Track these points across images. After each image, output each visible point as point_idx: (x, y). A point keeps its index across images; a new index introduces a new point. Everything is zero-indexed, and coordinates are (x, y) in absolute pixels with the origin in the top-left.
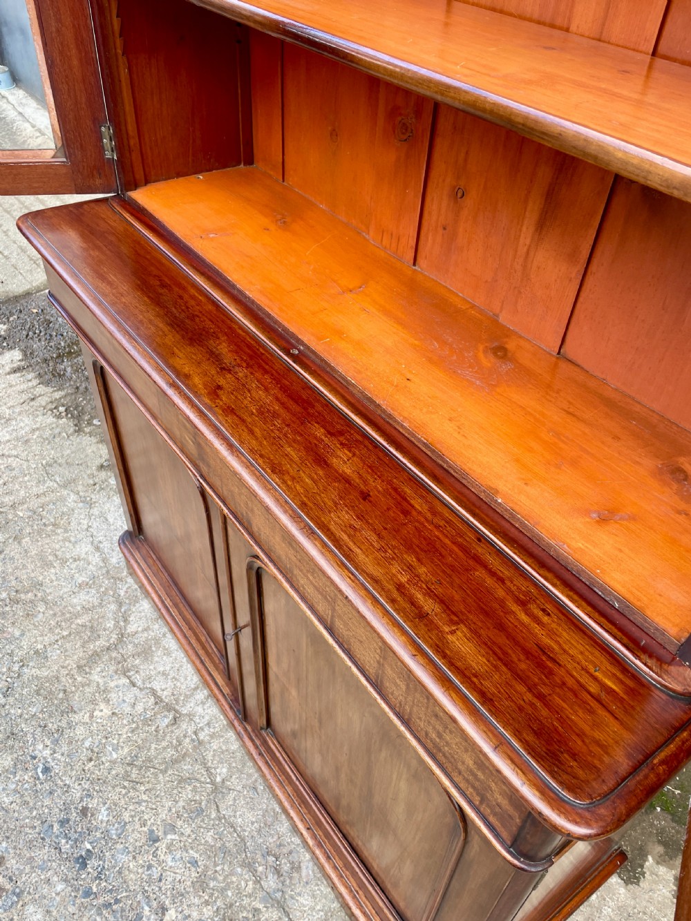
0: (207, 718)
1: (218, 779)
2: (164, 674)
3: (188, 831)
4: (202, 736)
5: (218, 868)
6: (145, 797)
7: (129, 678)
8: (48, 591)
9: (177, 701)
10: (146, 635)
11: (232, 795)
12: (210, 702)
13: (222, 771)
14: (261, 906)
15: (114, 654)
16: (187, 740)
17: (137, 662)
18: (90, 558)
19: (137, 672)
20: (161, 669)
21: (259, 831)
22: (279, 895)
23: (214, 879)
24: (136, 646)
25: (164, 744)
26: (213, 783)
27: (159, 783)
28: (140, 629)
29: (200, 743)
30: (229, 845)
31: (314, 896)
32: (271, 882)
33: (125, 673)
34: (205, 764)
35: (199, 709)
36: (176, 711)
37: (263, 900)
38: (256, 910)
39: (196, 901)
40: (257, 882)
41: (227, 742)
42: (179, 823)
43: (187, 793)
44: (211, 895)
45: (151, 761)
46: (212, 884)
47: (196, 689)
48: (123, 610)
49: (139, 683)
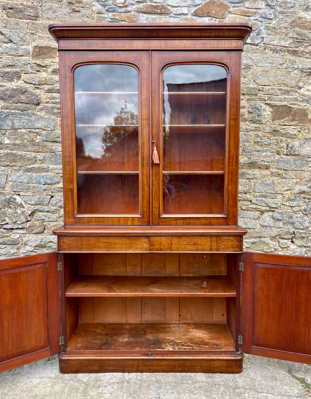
0: (135, 376)
1: (155, 380)
2: (111, 379)
3: (163, 391)
4: (139, 378)
5: (178, 389)
6: (145, 396)
7: (102, 386)
8: (43, 394)
9: (122, 379)
10: (91, 378)
11: (162, 379)
12: (131, 374)
13: (153, 378)
14: (194, 385)
15: (90, 387)
16: (137, 382)
17: (99, 383)
18: (43, 380)
19: (103, 384)
20: (108, 379)
21: (175, 378)
22: (194, 381)
23: (180, 390)
24: (93, 381)
25: (133, 387)
26: (154, 381)
27: (143, 392)
28: (88, 379)
29: (140, 380)
30: (174, 385)
31: (199, 376)
32: (190, 382)
33: (99, 387)
34: (148, 381)
35: (130, 376)
36: (126, 381)
37: (193, 385)
38: (194, 387)
39: (182, 396)
40: (188, 384)
41: (146, 375)
42: (159, 392)
43: (152, 387)
44: (184, 393)
45: (135, 391)
46: (181, 391)
47: (123, 374)
48: (75, 380)
49: (107, 385)
